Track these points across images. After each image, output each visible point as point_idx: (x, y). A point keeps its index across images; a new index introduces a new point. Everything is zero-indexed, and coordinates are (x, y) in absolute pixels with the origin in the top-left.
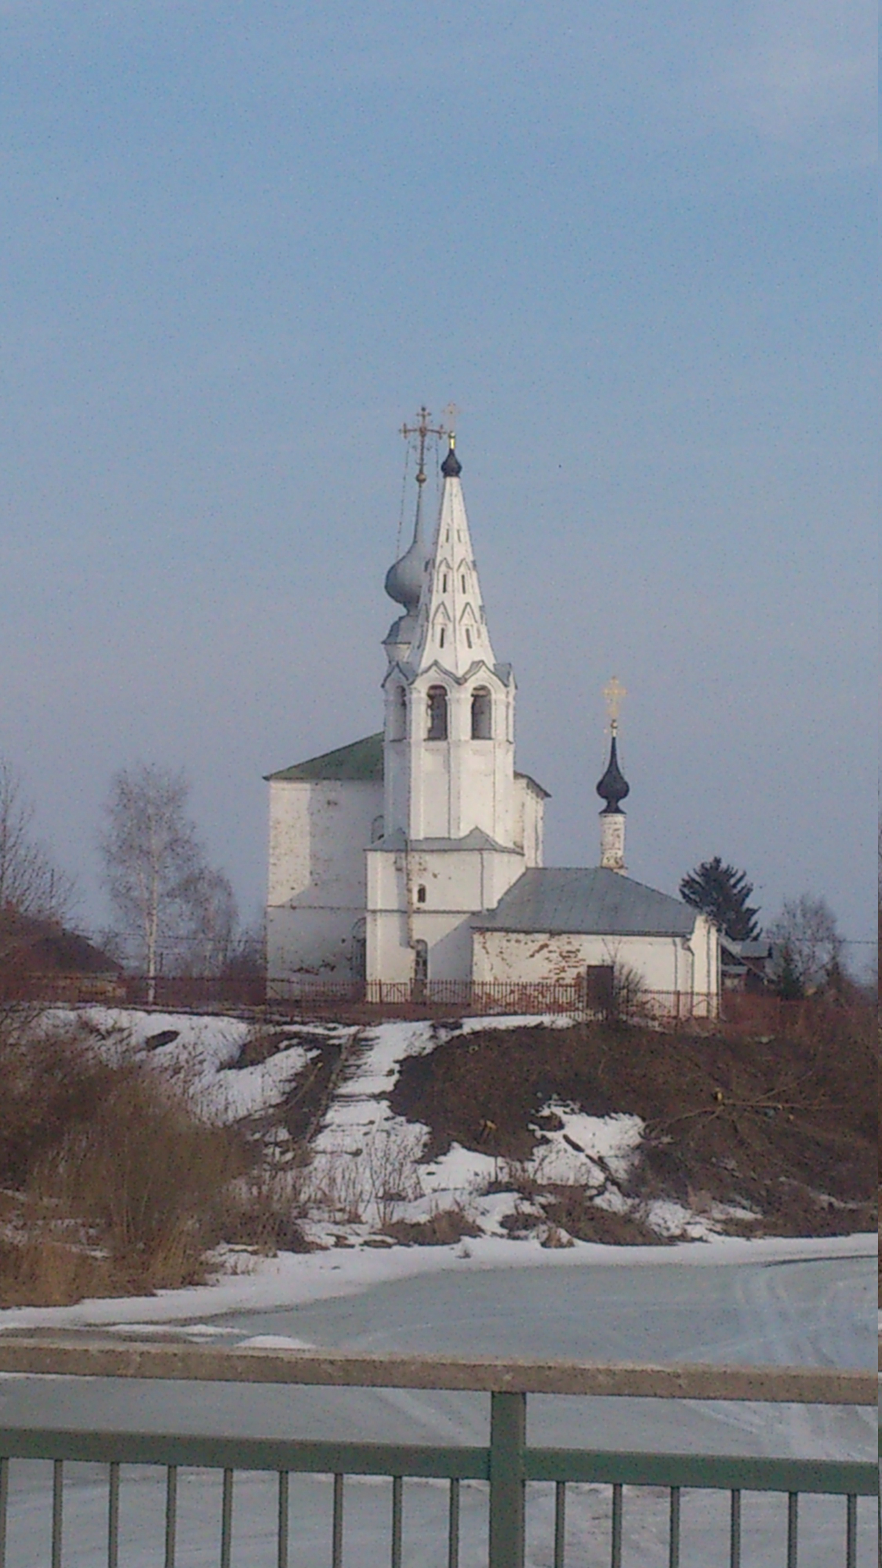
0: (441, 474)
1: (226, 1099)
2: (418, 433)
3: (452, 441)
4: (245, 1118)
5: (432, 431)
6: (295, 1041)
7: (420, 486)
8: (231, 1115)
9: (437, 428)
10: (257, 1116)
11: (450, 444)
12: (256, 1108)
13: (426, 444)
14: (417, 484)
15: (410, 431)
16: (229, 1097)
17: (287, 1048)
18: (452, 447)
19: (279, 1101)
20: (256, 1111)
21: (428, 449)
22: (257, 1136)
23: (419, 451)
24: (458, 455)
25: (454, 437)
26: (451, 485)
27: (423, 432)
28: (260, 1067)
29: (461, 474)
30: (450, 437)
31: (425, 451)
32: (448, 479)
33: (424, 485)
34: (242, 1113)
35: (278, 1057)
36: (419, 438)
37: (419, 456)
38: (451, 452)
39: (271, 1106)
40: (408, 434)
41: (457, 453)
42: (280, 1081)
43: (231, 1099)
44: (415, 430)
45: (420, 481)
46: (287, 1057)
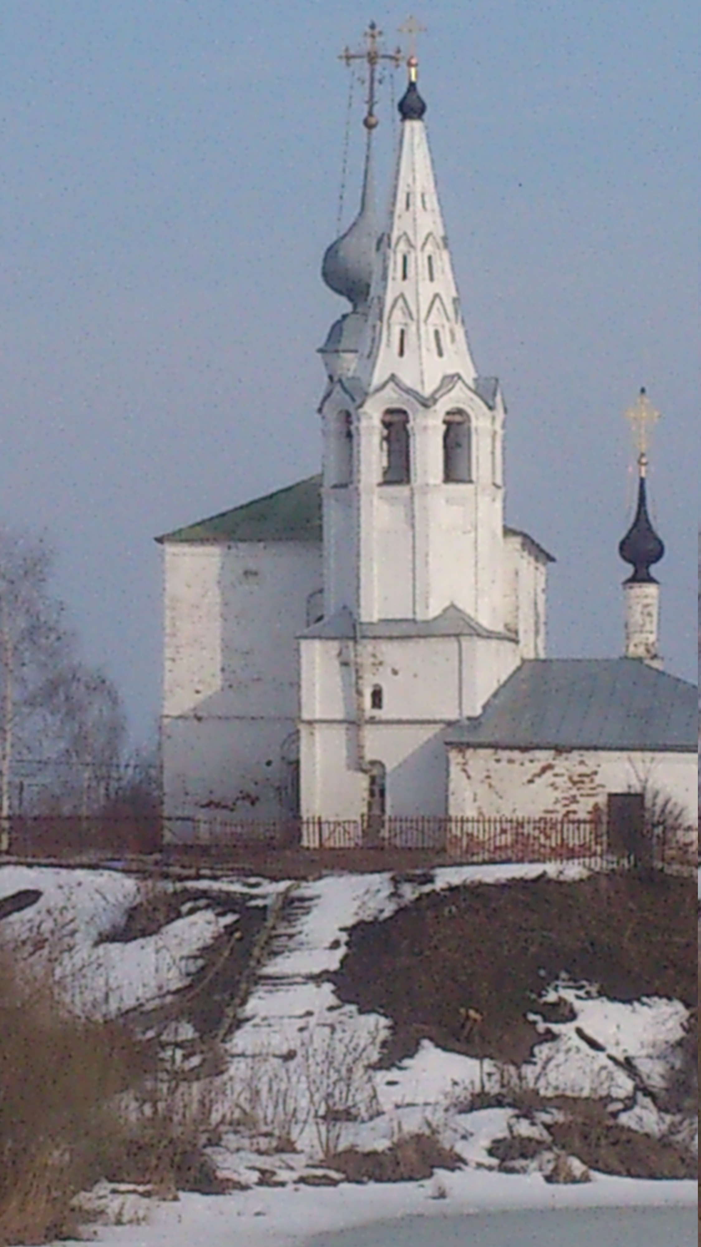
0: (398, 116)
1: (107, 983)
2: (365, 60)
3: (413, 70)
4: (134, 1009)
5: (384, 57)
6: (202, 902)
7: (369, 134)
8: (113, 1005)
9: (391, 53)
10: (149, 1006)
11: (410, 76)
12: (148, 995)
13: (377, 76)
14: (365, 130)
15: (354, 57)
16: (111, 981)
17: (192, 911)
18: (413, 78)
19: (180, 985)
20: (148, 1000)
21: (380, 82)
22: (150, 1034)
23: (367, 84)
24: (421, 89)
25: (416, 65)
26: (412, 130)
27: (372, 58)
28: (152, 940)
29: (426, 116)
30: (410, 65)
31: (376, 85)
32: (408, 124)
33: (374, 131)
34: (130, 1002)
35: (179, 924)
36: (367, 65)
37: (367, 91)
38: (412, 86)
39: (169, 992)
40: (352, 61)
41: (419, 87)
42: (182, 958)
43: (113, 984)
44: (360, 57)
45: (369, 125)
46: (194, 924)
